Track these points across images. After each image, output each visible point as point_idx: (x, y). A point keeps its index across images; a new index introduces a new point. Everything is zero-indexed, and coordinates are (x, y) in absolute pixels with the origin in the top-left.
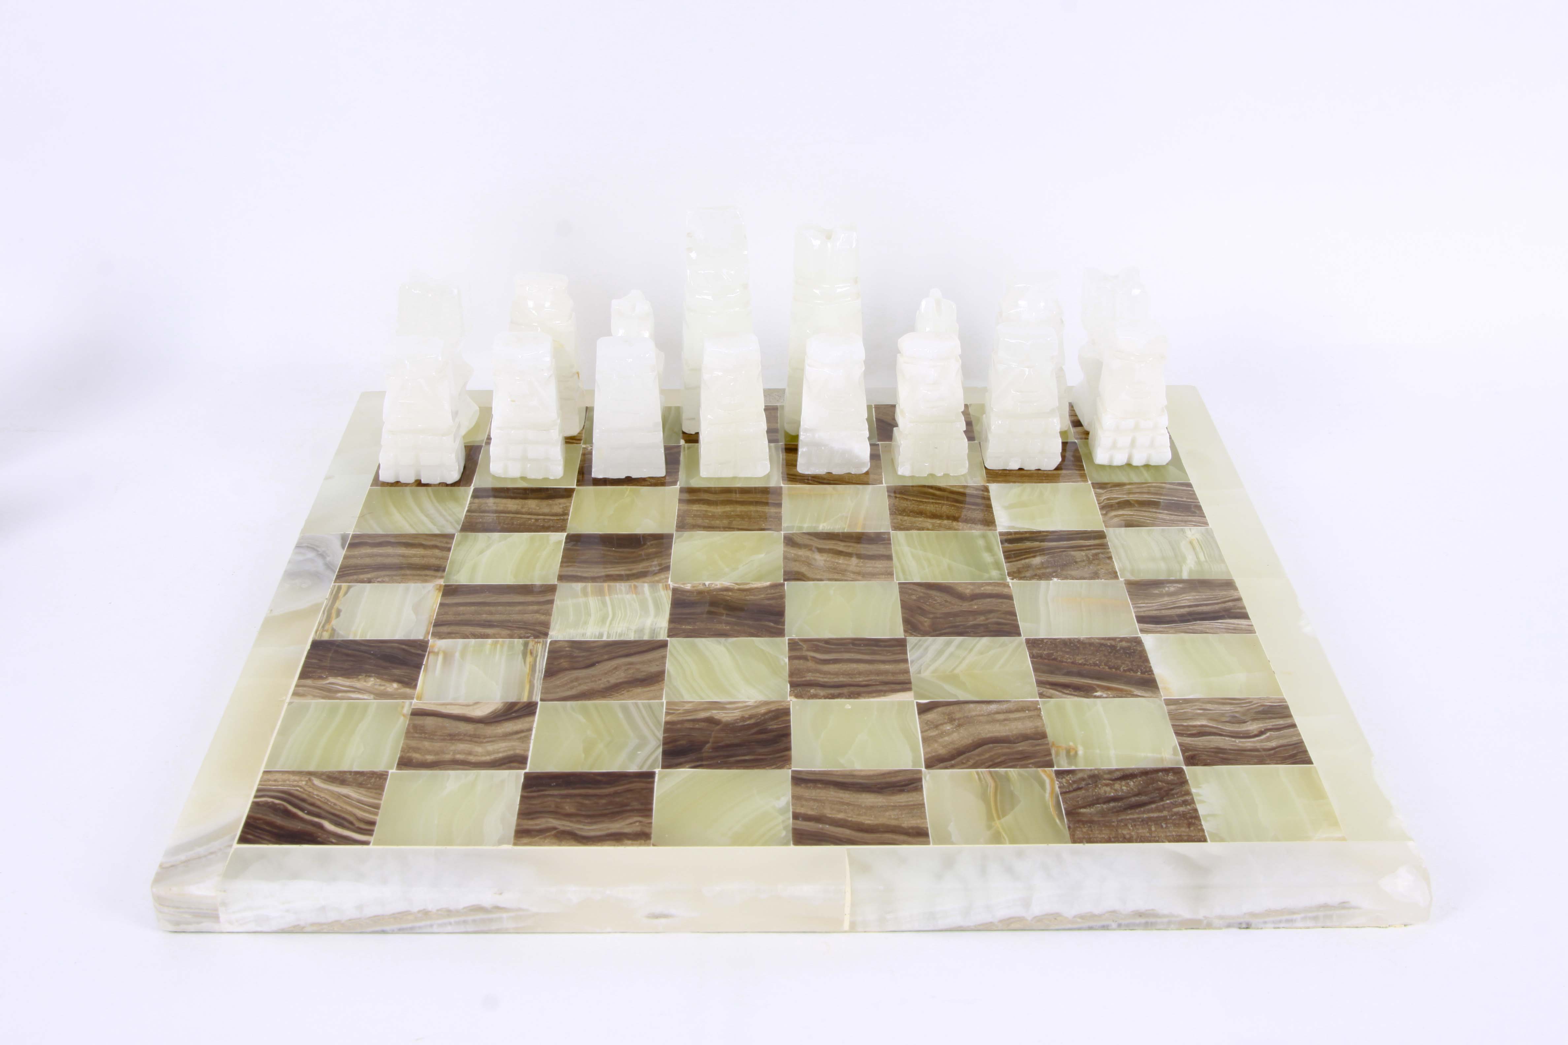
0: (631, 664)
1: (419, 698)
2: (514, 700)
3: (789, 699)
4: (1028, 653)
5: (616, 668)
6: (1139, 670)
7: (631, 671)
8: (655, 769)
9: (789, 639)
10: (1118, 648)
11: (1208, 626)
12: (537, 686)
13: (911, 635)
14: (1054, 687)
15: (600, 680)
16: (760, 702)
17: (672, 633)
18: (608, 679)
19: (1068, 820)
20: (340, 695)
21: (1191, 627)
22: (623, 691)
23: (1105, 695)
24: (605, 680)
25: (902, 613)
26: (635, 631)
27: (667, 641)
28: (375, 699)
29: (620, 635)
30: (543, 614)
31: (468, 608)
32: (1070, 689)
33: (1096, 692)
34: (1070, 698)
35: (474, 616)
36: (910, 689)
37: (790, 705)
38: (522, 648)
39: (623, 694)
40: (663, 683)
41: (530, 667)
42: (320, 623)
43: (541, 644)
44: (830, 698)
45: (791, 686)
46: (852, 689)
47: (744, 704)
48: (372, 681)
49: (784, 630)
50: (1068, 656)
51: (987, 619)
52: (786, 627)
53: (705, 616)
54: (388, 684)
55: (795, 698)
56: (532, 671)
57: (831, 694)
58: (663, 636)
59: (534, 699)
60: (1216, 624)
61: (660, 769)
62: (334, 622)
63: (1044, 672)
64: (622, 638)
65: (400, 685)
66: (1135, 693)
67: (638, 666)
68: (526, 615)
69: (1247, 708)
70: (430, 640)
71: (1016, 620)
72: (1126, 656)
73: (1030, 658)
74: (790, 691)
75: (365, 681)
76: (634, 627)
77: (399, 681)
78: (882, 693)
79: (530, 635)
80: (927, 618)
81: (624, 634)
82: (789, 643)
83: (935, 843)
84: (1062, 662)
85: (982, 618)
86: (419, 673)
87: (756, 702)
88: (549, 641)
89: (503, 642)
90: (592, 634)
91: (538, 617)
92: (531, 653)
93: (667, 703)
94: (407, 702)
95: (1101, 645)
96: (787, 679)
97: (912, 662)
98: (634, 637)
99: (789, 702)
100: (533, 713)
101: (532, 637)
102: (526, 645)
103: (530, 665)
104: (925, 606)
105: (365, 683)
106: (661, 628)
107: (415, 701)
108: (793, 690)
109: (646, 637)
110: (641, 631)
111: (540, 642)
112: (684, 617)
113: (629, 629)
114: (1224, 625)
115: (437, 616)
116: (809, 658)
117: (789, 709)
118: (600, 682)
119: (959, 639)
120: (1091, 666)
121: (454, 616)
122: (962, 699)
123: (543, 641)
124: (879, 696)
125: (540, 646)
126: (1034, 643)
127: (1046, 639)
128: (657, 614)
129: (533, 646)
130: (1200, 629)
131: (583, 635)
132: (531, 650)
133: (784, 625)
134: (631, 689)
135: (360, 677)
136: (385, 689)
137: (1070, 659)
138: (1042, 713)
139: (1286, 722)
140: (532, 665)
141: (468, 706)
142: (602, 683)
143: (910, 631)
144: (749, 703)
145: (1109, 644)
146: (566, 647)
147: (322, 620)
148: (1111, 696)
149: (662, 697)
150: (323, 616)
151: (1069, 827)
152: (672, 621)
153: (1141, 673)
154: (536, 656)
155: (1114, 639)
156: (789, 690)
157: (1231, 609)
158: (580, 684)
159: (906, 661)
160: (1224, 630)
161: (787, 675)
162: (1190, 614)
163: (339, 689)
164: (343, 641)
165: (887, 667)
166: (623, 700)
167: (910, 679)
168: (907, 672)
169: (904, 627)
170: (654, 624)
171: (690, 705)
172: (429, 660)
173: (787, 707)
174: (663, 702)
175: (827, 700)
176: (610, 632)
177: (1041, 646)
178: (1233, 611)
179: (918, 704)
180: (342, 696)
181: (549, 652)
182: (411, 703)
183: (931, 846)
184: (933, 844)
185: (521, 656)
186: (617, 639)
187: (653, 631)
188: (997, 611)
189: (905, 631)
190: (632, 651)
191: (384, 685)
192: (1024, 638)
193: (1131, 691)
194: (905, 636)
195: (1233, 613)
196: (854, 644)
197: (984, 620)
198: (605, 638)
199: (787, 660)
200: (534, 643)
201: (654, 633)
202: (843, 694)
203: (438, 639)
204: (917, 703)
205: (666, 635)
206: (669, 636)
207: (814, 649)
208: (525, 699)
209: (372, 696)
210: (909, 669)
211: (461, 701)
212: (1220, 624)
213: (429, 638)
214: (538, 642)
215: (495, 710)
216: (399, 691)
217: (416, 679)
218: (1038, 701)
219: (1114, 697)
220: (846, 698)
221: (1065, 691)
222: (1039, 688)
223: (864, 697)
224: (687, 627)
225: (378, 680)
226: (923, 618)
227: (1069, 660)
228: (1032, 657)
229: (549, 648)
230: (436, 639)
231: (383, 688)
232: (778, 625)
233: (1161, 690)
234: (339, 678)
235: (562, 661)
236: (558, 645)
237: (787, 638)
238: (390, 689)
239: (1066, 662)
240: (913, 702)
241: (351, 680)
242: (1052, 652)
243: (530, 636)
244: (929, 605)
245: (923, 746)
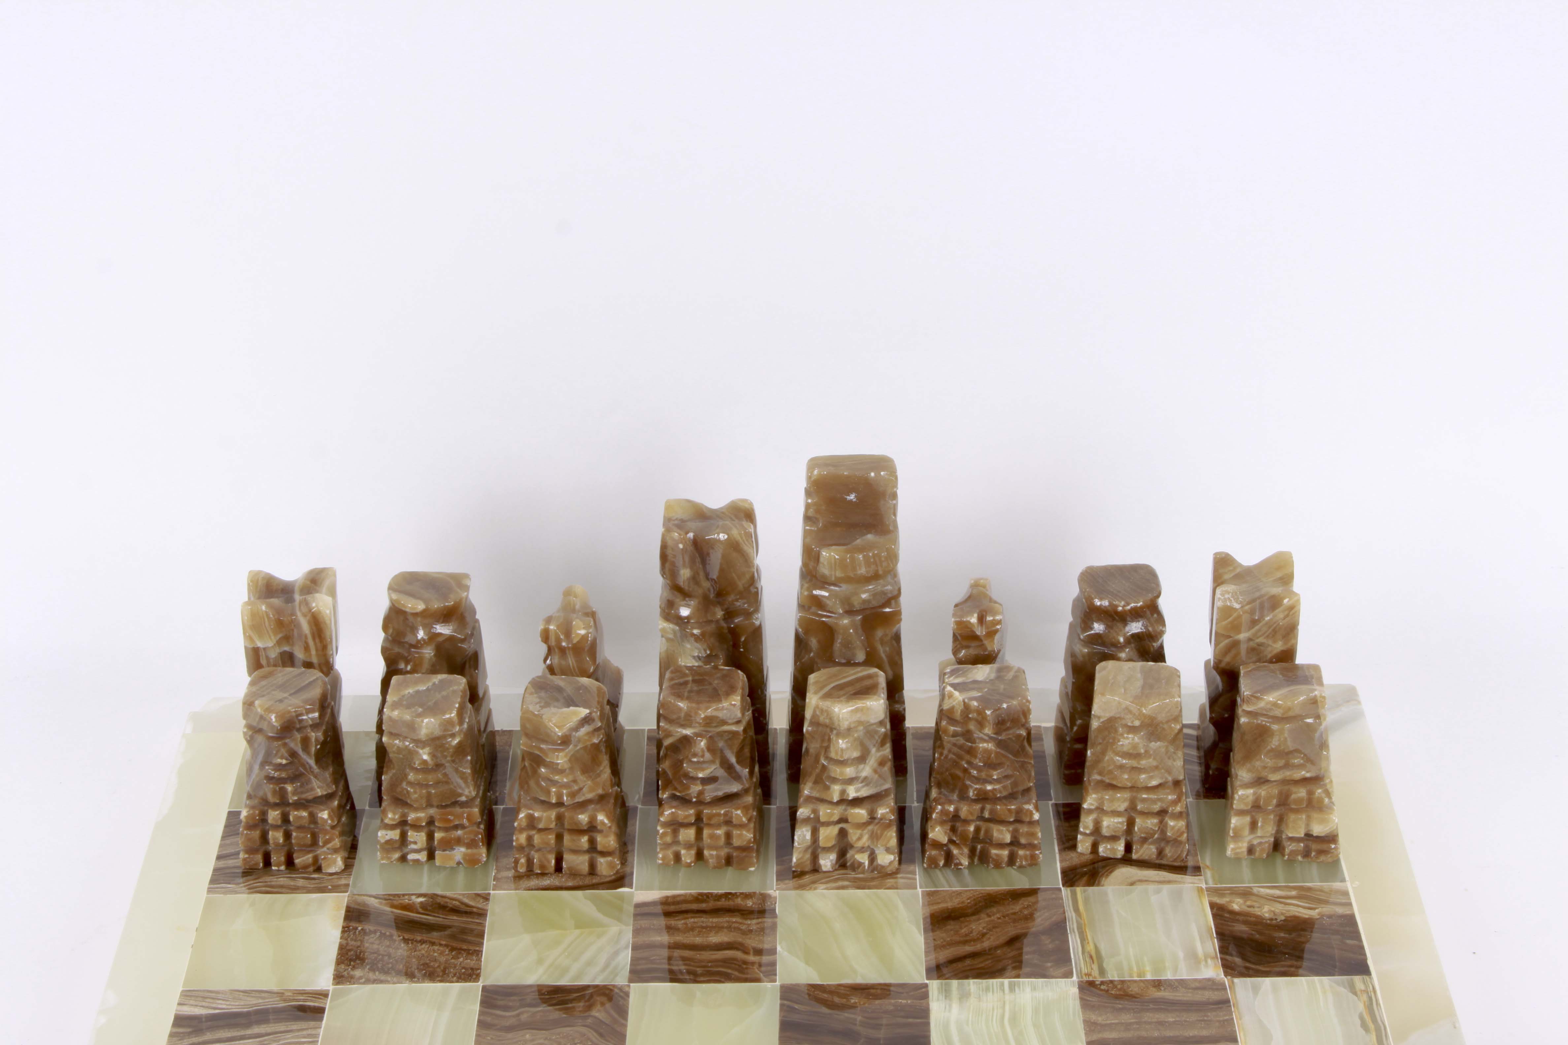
0: (965, 942)
1: (1200, 890)
2: (1091, 889)
3: (777, 892)
4: (483, 960)
5: (984, 935)
6: (357, 933)
7: (964, 931)
8: (918, 806)
9: (775, 981)
10: (368, 967)
11: (237, 1004)
12: (1070, 909)
13: (621, 989)
14: (468, 909)
15: (999, 918)
16: (810, 889)
17: (921, 992)
18: (989, 919)
19: (508, 753)
20: (1294, 893)
21: (261, 1001)
22: (969, 903)
23: (413, 897)
24: (992, 918)
25: (625, 1026)
26: (970, 994)
27: (928, 978)
28: (1250, 888)
29: (987, 989)
30: (1095, 1024)
31: (1196, 1033)
32: (451, 906)
33: (421, 903)
34: (455, 894)
35: (1183, 1019)
36: (637, 906)
37: (777, 885)
38: (1105, 965)
39: (968, 899)
40: (924, 914)
41: (1087, 936)
42: (1378, 1004)
43: (1083, 972)
44: (730, 894)
45: (774, 910)
46: (704, 906)
47: (828, 885)
48: (1265, 912)
49: (782, 998)
50: (436, 954)
51: (518, 1015)
52: (779, 1002)
53: (884, 1021)
54: (1245, 908)
55: (771, 894)
56: (1083, 932)
57: (729, 899)
58: (934, 985)
59: (1069, 889)
60: (224, 1006)
61: (913, 805)
62: (1361, 1007)
63: (472, 930)
64: (984, 982)
65: (1230, 908)
66: (377, 901)
67: (957, 938)
68: (1117, 1021)
69: (257, 881)
70: (1223, 976)
71: (481, 1013)
72: (364, 955)
73: (482, 951)
74: (776, 903)
75: (1274, 912)
76: (972, 1001)
77: (1232, 912)
78: (670, 900)
79: (1102, 987)
80: (595, 1017)
81: (983, 990)
82: (776, 975)
83: (643, 730)
84: (446, 946)
85: (524, 1017)
86: (1215, 925)
87: (815, 889)
88: (1075, 978)
89: (1131, 976)
90: (1023, 990)
91: (1100, 1019)
92: (1091, 957)
93: (916, 888)
94: (1211, 885)
95: (386, 972)
96: (778, 920)
97: (627, 947)
98: (969, 984)
99: (777, 889)
100: (1065, 873)
101: (1097, 983)
102: (1102, 971)
103: (1088, 940)
104: (594, 1039)
105: (1273, 909)
106: (938, 1000)
107: (1204, 886)
108: (772, 904)
109: (955, 983)
110: (964, 996)
111: (1086, 975)
112: (911, 1020)
113: (979, 999)
114: (214, 1005)
115: (1233, 1019)
116: (751, 952)
117: (777, 880)
118: (998, 915)
119: (564, 982)
120: (413, 940)
121: (1209, 1018)
122: (579, 893)
123: (1082, 977)
124: (674, 897)
125: (1084, 970)
126: (470, 975)
127: (452, 982)
128: (946, 1026)
129: (1092, 969)
130: (249, 999)
131: (1034, 989)
132: (1093, 963)
133: (782, 1005)
134: (961, 905)
135: (1283, 918)
136: (1245, 902)
137: (434, 950)
138: (494, 874)
139: (226, 862)
140: (1084, 940)
141: (1141, 881)
142: (996, 913)
143: (621, 994)
144: (822, 888)
145: (377, 973)
146: (1051, 967)
147: (1378, 1009)
148: (407, 897)
149: (922, 895)
150: (1381, 1018)
151: (510, 746)
152: (925, 1013)
153: (356, 928)
154: (1083, 952)
155: (368, 981)
156: (777, 905)
157: (189, 1034)
158: (1021, 911)
159: (635, 948)
160: (220, 996)
161: (779, 926)
162: (248, 1025)
163: (1298, 901)
164: (1333, 975)
165: (659, 939)
166: (966, 891)
167: (634, 920)
168: (636, 932)
169: (628, 1004)
170: (947, 1006)
171: (889, 885)
172: (1212, 947)
173: (779, 882)
174: (920, 888)
175: (733, 891)
176: (1002, 994)
177: (463, 970)
178: (189, 1030)
179: (631, 886)
180: (1291, 891)
181: (1070, 960)
182: (1206, 883)
183: (647, 728)
184: (644, 730)
185: (1103, 953)
186: (991, 981)
187: (946, 993)
188: (500, 1030)
189: (627, 994)
190: (968, 962)
191: (1249, 907)
192: (479, 983)
193: (381, 903)
194: (629, 986)
195: (189, 1026)
196: (695, 974)
197: (522, 1013)
198: (1006, 981)
199: (779, 948)
200: (1093, 973)
201: (945, 990)
202: (715, 900)
203: (1215, 979)
204: (632, 888)
205: (930, 988)
206: (926, 986)
207: (745, 966)
208: (1079, 890)
209: (1255, 890)
210: (633, 935)
211: (1151, 887)
212: (220, 1006)
213: (1226, 979)
214: (1088, 975)
215: (1108, 875)
216: (1228, 900)
217: (1215, 916)
218: (493, 890)
219: (404, 895)
220: (711, 894)
221: (457, 903)
222: (485, 908)
223: (691, 894)
224: (905, 1001)
225: (1259, 913)
226: (601, 1018)
227: (436, 948)
228: (479, 953)
229: (1072, 965)
230: (1218, 978)
231: (1249, 903)
232: (788, 1006)
233: (345, 905)
234: (1307, 917)
235: (1050, 946)
236: (1063, 970)
237: (778, 983)
238: (1239, 902)
239: (441, 945)
240: (636, 890)
241: (1291, 914)
242: (453, 961)
243: (1100, 985)
244: (589, 1039)
245: (635, 833)
